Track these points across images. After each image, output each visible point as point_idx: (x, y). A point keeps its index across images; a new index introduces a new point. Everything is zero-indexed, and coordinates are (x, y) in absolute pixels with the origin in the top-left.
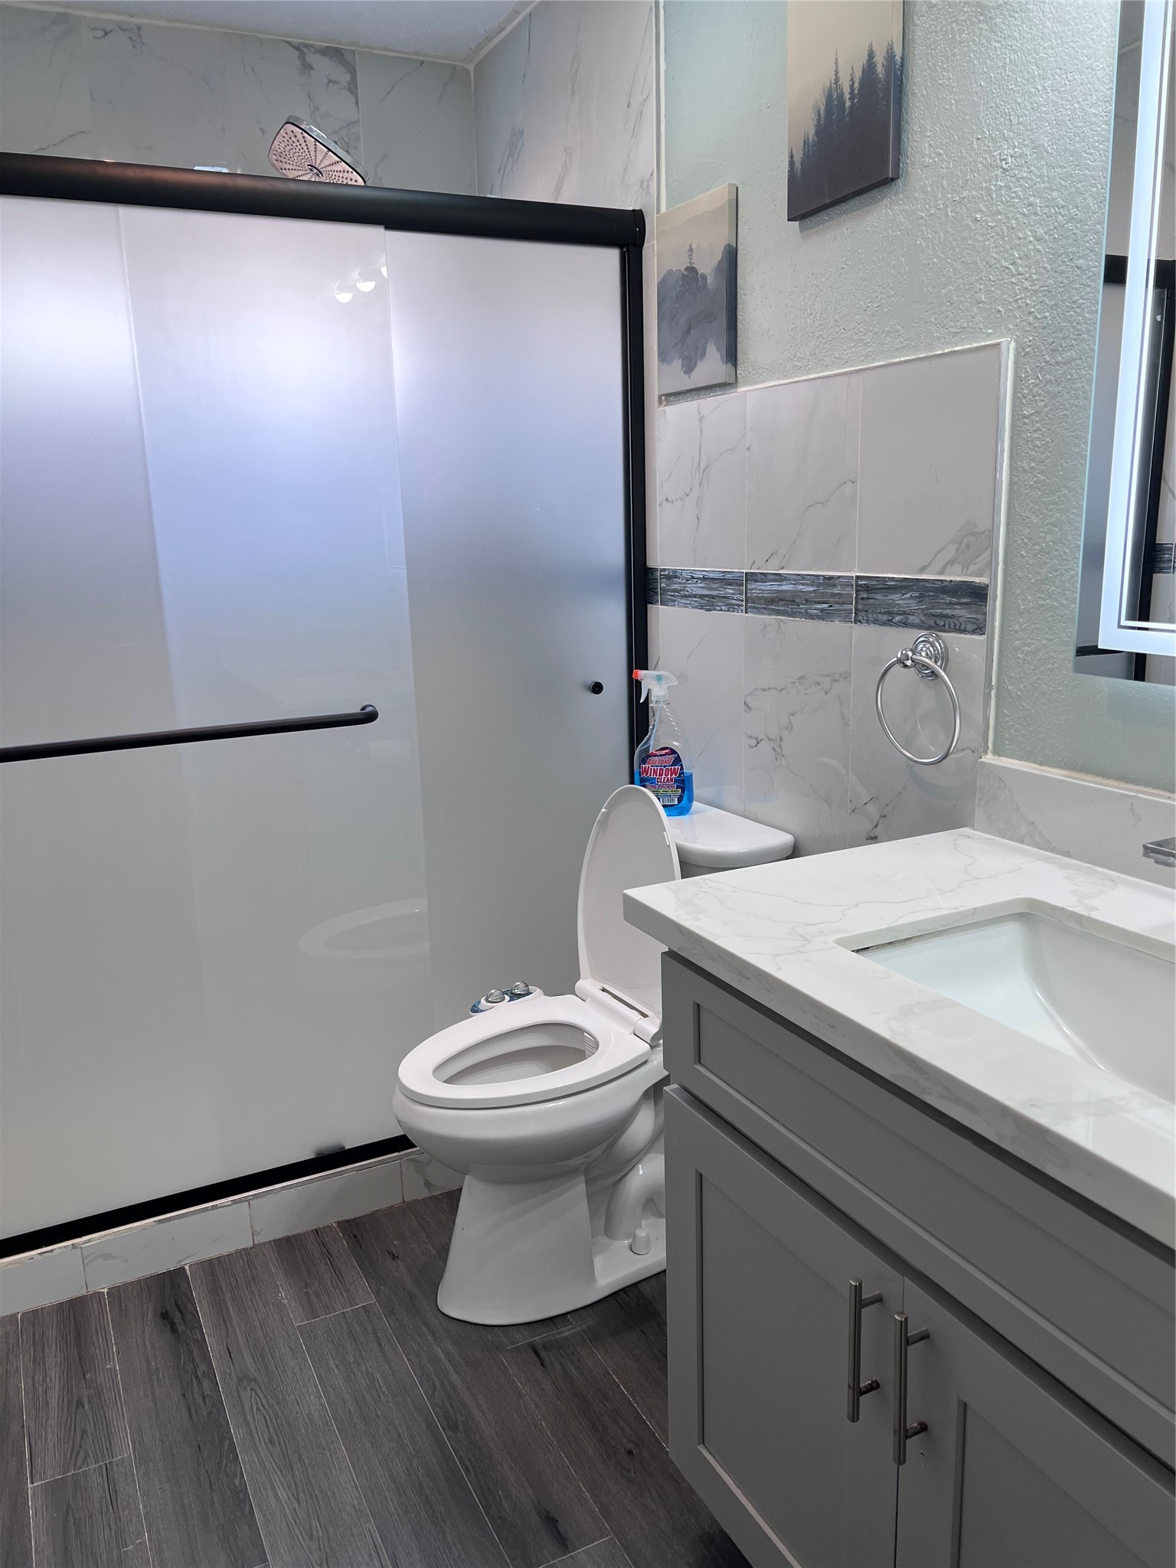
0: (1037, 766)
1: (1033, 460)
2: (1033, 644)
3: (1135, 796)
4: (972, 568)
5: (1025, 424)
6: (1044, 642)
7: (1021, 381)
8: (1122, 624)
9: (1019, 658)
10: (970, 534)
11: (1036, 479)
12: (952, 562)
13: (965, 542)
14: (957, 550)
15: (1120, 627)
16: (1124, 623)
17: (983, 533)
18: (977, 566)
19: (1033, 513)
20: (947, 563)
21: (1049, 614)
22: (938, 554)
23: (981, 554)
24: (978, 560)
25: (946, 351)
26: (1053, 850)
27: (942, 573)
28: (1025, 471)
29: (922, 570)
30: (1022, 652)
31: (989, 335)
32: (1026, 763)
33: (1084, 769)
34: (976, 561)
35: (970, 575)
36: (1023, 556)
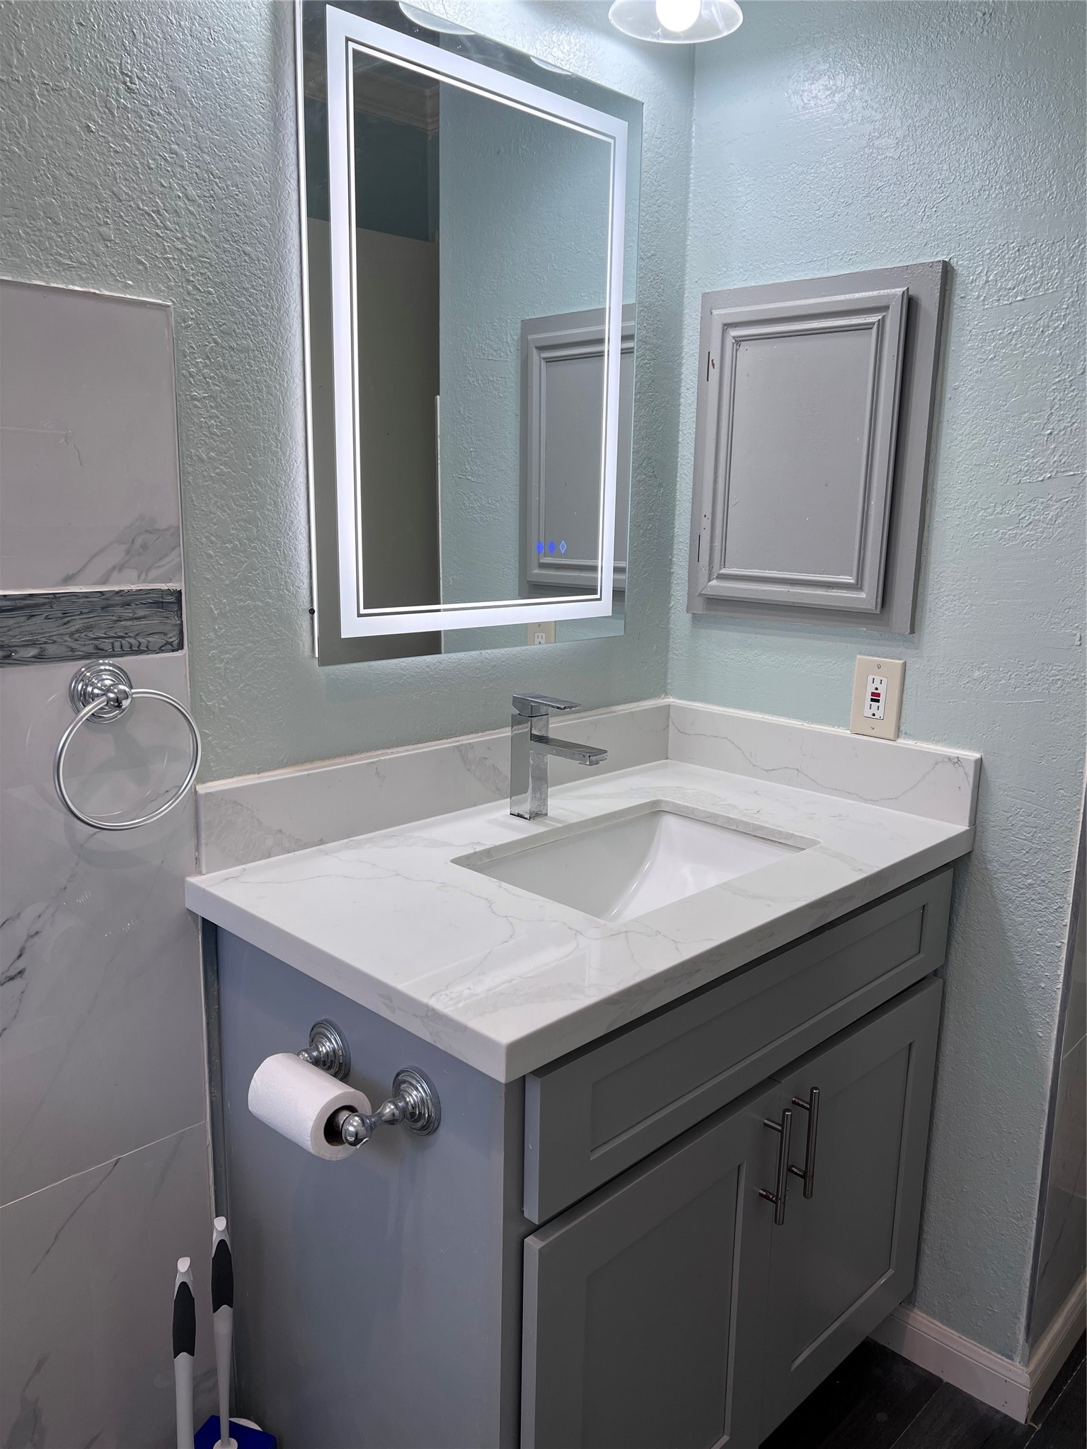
0: (257, 776)
1: (213, 449)
2: (233, 650)
3: (377, 761)
4: (153, 574)
5: (196, 406)
6: (249, 645)
7: (185, 356)
8: (361, 613)
9: (219, 668)
10: (146, 531)
11: (217, 471)
12: (121, 567)
13: (139, 541)
14: (128, 552)
15: (359, 615)
16: (363, 611)
17: (167, 530)
18: (162, 570)
19: (218, 507)
20: (114, 568)
21: (252, 615)
22: (95, 556)
23: (166, 555)
24: (164, 562)
25: (53, 285)
26: (306, 846)
27: (104, 582)
28: (201, 460)
29: (67, 580)
30: (222, 661)
31: (127, 286)
32: (240, 778)
33: (310, 759)
34: (158, 564)
35: (152, 582)
36: (210, 556)
